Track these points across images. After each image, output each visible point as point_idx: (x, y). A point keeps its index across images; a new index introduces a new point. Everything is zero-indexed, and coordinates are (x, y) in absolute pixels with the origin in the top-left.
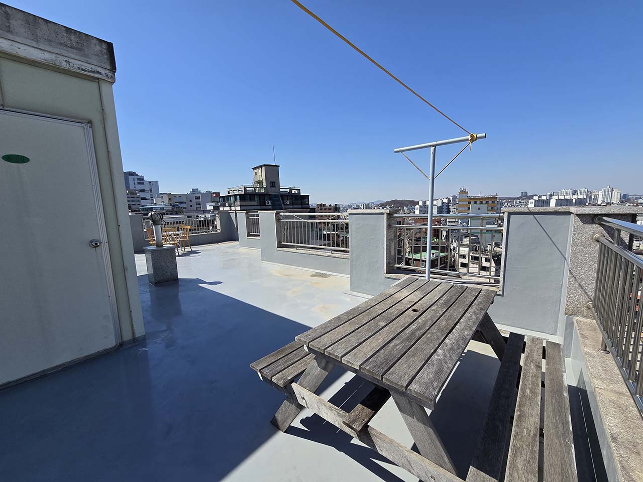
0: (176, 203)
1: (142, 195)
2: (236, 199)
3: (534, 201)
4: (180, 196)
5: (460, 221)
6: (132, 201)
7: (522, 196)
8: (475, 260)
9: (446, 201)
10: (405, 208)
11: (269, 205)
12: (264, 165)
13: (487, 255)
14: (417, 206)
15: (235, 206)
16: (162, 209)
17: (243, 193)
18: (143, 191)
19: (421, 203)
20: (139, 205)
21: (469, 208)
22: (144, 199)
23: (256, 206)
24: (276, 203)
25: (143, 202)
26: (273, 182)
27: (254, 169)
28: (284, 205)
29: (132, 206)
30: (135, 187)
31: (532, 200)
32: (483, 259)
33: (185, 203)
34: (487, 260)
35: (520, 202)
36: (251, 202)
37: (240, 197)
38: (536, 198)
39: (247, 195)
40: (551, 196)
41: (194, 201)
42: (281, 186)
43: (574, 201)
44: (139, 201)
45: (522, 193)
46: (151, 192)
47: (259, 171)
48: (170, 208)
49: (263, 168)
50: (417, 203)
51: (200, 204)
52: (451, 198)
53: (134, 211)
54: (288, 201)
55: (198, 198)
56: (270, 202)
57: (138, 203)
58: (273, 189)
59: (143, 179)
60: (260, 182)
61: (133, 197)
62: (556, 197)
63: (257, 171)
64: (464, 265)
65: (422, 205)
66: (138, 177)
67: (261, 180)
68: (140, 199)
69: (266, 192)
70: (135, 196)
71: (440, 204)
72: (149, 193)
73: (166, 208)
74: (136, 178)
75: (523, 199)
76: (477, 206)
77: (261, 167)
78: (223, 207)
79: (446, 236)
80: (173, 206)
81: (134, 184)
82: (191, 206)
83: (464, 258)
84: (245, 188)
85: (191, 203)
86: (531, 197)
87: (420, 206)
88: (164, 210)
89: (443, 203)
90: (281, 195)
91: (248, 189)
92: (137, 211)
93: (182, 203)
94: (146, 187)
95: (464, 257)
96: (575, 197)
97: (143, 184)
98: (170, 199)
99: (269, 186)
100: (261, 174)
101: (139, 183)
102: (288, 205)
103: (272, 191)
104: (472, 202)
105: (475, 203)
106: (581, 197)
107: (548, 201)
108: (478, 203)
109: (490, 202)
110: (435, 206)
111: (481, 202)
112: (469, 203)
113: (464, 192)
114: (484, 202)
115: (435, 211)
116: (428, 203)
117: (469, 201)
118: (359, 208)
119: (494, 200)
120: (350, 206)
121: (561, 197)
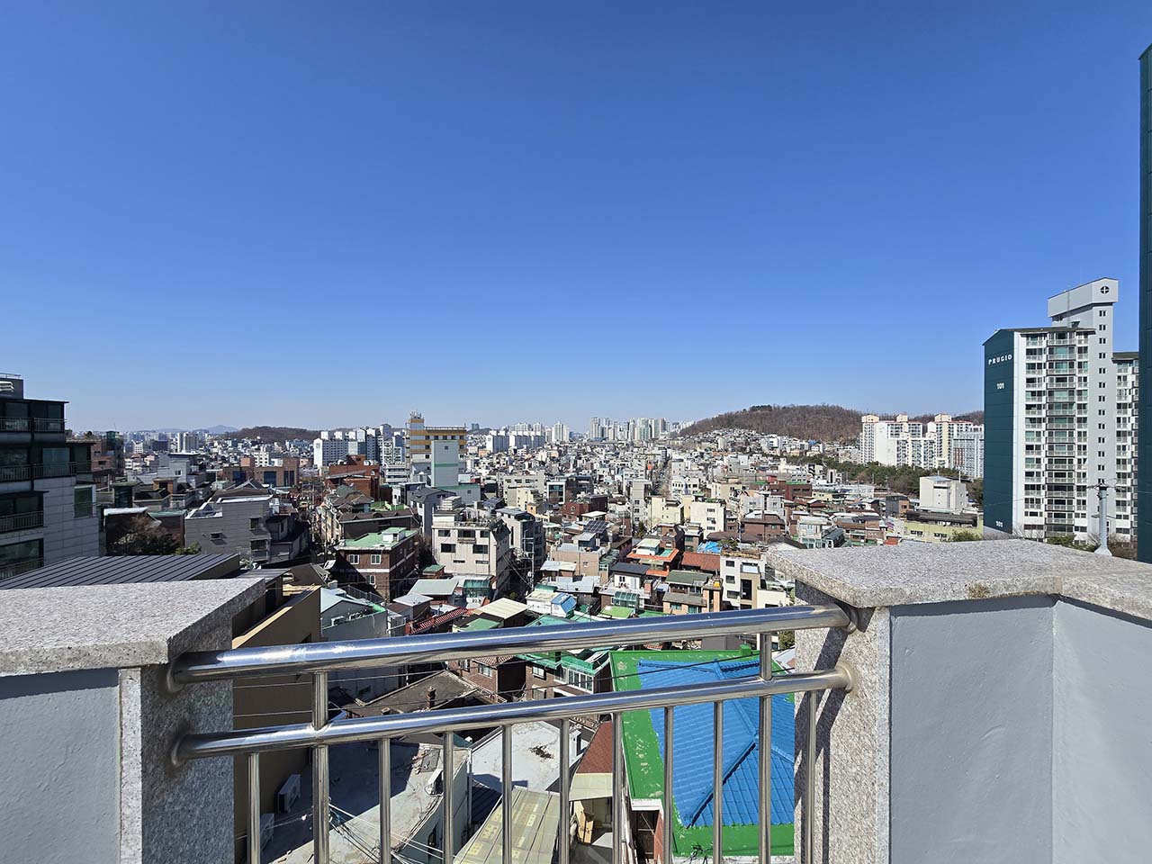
5: (414, 469)
7: (474, 430)
8: (464, 536)
9: (371, 432)
10: (287, 443)
13: (482, 526)
14: (318, 441)
19: (325, 435)
21: (428, 447)
31: (489, 436)
32: (478, 534)
34: (483, 534)
38: (494, 433)
40: (507, 430)
43: (532, 439)
50: (317, 435)
52: (381, 428)
62: (514, 433)
64: (447, 548)
65: (327, 439)
71: (362, 438)
75: (476, 435)
76: (443, 444)
79: (402, 496)
83: (446, 535)
86: (487, 431)
87: (324, 440)
89: (367, 436)
95: (447, 533)
96: (533, 433)
104: (432, 437)
105: (436, 438)
106: (539, 434)
107: (507, 437)
108: (441, 437)
109: (458, 438)
110: (352, 440)
111: (445, 438)
112: (428, 437)
113: (417, 419)
114: (449, 437)
115: (353, 450)
116: (339, 435)
117: (427, 434)
118: (166, 443)
119: (461, 434)
120: (137, 438)
121: (520, 433)
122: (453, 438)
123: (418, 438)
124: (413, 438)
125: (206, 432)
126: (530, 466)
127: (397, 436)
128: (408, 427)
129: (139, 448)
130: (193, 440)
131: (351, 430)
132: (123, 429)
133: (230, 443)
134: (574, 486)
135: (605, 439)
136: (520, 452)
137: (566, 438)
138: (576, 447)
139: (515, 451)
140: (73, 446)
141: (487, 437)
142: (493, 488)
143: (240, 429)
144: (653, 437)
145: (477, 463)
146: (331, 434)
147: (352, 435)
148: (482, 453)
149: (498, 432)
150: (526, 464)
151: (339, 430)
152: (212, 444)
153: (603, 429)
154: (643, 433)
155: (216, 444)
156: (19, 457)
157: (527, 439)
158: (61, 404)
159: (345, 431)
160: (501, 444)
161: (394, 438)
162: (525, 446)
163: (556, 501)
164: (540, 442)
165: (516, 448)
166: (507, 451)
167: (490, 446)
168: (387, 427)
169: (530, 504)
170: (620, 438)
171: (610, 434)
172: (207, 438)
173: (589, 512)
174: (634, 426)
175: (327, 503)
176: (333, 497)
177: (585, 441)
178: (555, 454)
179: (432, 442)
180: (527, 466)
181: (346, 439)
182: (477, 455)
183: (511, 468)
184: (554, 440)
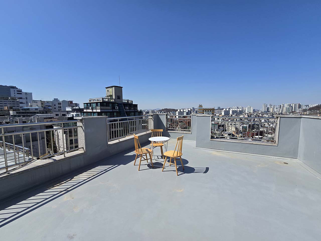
0: (46, 106)
1: (21, 101)
2: (97, 105)
3: (224, 111)
4: (48, 102)
6: (13, 104)
7: (218, 109)
9: (190, 110)
10: (171, 112)
11: (117, 109)
12: (114, 86)
14: (177, 112)
15: (96, 109)
16: (36, 109)
17: (101, 101)
18: (21, 98)
19: (179, 110)
20: (19, 106)
22: (22, 103)
23: (110, 109)
24: (121, 108)
25: (21, 105)
26: (119, 96)
27: (107, 88)
28: (125, 109)
29: (13, 107)
30: (15, 96)
31: (223, 111)
33: (51, 106)
35: (218, 111)
36: (107, 107)
37: (100, 104)
38: (225, 110)
39: (105, 102)
40: (229, 109)
41: (57, 105)
42: (124, 98)
43: (238, 111)
44: (18, 104)
45: (218, 107)
46: (26, 99)
47: (110, 90)
48: (42, 109)
49: (114, 88)
50: (177, 110)
51: (61, 107)
52: (192, 109)
53: (15, 110)
54: (127, 107)
55: (59, 104)
56: (118, 107)
57: (18, 105)
58: (119, 100)
59: (21, 91)
60: (111, 96)
61: (14, 102)
62: (232, 110)
63: (109, 89)
65: (179, 111)
66: (18, 90)
67: (111, 94)
68: (19, 103)
69: (115, 102)
70: (15, 101)
71: (187, 111)
72: (25, 100)
73: (39, 109)
74: (16, 90)
75: (219, 110)
76: (207, 113)
77: (112, 87)
78: (87, 109)
80: (44, 108)
81: (15, 94)
82: (55, 108)
84: (103, 99)
85: (55, 107)
86: (222, 109)
87: (178, 112)
88: (38, 110)
89: (188, 111)
90: (123, 104)
91: (104, 100)
92: (17, 110)
93: (49, 106)
94: (23, 96)
96: (239, 110)
97: (21, 94)
98: (42, 104)
99: (117, 98)
100: (112, 92)
101: (18, 93)
102: (127, 109)
103: (118, 101)
104: (204, 111)
105: (206, 111)
106: (241, 110)
107: (229, 111)
108: (207, 111)
109: (212, 111)
110: (185, 112)
111: (208, 111)
112: (203, 111)
113: (201, 106)
114: (209, 111)
115: (185, 114)
116: (182, 110)
117: (203, 110)
118: (149, 112)
119: (213, 110)
120: (144, 111)
121: (234, 110)
122: (210, 111)
123: (201, 111)
124: (200, 111)
125: (155, 110)
126: (236, 120)
127: (196, 111)
128: (198, 108)
129: (144, 113)
130: (153, 111)
131: (185, 109)
132: (142, 109)
133: (160, 112)
134: (252, 127)
135: (269, 112)
136: (233, 116)
137: (252, 111)
138: (255, 114)
139: (232, 115)
140: (139, 112)
141: (222, 111)
142: (223, 126)
143: (161, 109)
144: (293, 111)
145: (218, 119)
146: (180, 110)
147: (185, 110)
148: (220, 116)
149: (226, 109)
150: (235, 119)
151: (182, 109)
152: (156, 112)
153: (268, 108)
154: (287, 109)
155: (157, 112)
156: (133, 113)
157: (236, 111)
158: (137, 105)
159: (183, 109)
160: (227, 113)
161: (195, 111)
162: (235, 114)
163: (244, 131)
164: (241, 112)
165: (232, 114)
166: (229, 115)
167: (223, 114)
168: (193, 108)
169: (234, 131)
170: (276, 111)
171: (271, 110)
172: (156, 111)
173: (256, 136)
174: (283, 107)
175: (179, 126)
176: (180, 125)
177: (260, 112)
178: (246, 116)
179: (204, 112)
180: (235, 120)
181: (183, 111)
182: (219, 116)
183: (229, 120)
184: (247, 112)
